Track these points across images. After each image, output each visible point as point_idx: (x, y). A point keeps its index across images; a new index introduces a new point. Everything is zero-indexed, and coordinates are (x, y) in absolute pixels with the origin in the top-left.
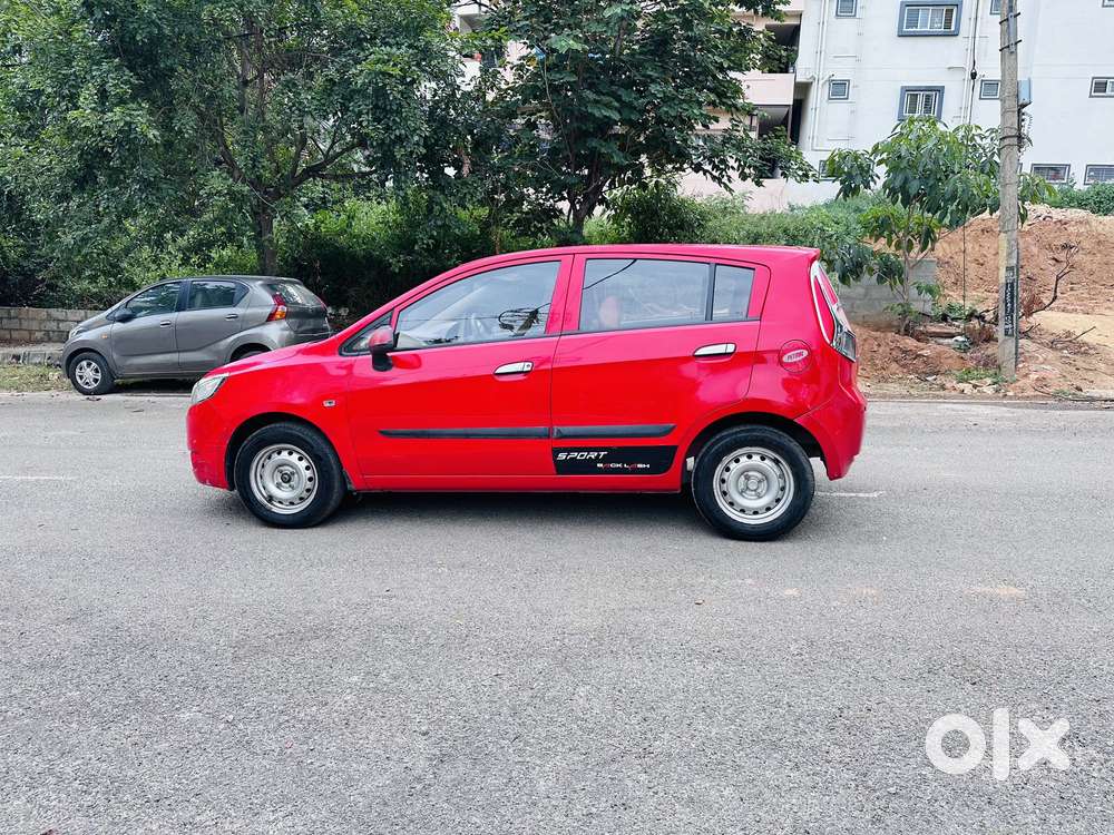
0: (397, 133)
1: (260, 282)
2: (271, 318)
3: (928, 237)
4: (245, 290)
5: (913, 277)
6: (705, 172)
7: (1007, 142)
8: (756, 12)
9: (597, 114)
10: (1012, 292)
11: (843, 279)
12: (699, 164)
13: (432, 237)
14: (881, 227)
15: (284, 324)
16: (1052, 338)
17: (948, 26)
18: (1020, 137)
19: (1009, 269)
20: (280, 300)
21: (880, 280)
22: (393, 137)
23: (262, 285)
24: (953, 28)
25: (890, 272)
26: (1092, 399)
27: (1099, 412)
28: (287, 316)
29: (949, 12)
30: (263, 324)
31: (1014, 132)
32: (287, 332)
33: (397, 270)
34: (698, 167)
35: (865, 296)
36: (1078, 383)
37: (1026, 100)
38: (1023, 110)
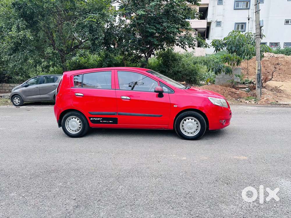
0: (96, 36)
1: (61, 76)
3: (239, 62)
4: (57, 78)
5: (234, 73)
6: (180, 46)
7: (257, 36)
8: (192, 4)
9: (150, 31)
10: (259, 76)
11: (216, 73)
12: (178, 44)
14: (226, 59)
16: (272, 88)
17: (247, 6)
18: (260, 35)
19: (258, 70)
21: (226, 73)
22: (95, 38)
24: (248, 7)
25: (228, 71)
26: (280, 104)
27: (281, 108)
29: (247, 3)
31: (259, 34)
34: (177, 45)
35: (223, 77)
36: (277, 100)
37: (262, 26)
38: (261, 28)
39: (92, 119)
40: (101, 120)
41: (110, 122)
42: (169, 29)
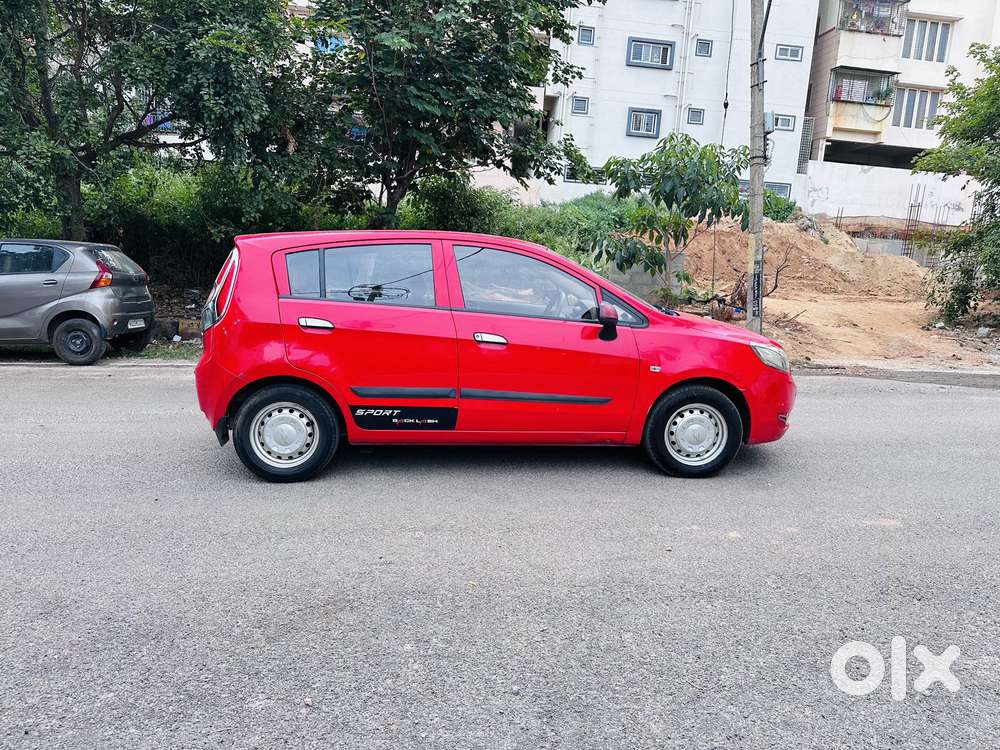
1: (81, 248)
2: (95, 285)
3: (680, 234)
4: (66, 256)
5: (673, 267)
6: (505, 168)
7: (756, 161)
9: (420, 108)
10: (758, 281)
11: (620, 267)
12: (501, 161)
13: (258, 211)
14: (648, 223)
15: (109, 291)
16: (775, 319)
18: (765, 158)
19: (757, 263)
20: (104, 267)
21: (647, 267)
23: (84, 251)
25: (656, 262)
26: (819, 367)
27: (829, 377)
28: (113, 283)
30: (86, 291)
31: (761, 154)
32: (112, 300)
33: (218, 240)
34: (499, 164)
35: (631, 279)
36: (806, 354)
37: (771, 129)
38: (768, 136)
39: (360, 412)
40: (398, 416)
41: (429, 421)
42: (485, 108)
